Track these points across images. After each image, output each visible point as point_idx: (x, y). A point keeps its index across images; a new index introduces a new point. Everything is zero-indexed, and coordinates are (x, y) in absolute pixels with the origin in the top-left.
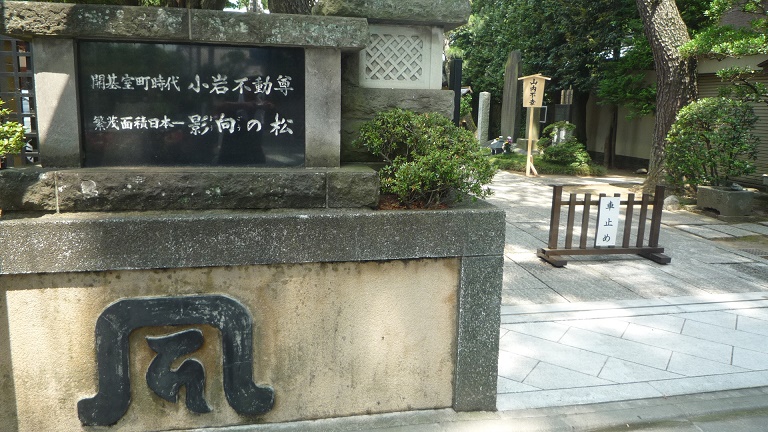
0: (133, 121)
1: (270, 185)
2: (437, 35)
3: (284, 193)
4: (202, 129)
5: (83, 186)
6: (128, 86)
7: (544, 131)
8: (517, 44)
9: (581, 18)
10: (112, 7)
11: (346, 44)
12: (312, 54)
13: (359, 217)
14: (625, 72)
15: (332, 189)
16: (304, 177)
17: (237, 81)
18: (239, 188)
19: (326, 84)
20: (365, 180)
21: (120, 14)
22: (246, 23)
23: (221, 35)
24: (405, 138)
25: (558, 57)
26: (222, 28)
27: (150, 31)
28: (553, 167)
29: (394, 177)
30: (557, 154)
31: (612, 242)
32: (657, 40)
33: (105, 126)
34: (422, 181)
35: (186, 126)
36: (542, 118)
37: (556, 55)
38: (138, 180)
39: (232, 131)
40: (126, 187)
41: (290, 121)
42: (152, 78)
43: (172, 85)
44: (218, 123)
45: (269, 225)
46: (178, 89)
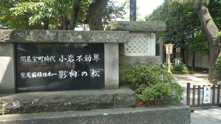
0: (36, 74)
1: (91, 100)
2: (153, 36)
3: (97, 103)
4: (64, 76)
5: (14, 104)
6: (35, 61)
7: (173, 61)
8: (161, 35)
9: (182, 27)
10: (28, 30)
11: (121, 41)
12: (107, 45)
13: (129, 113)
14: (197, 42)
15: (117, 100)
16: (105, 96)
17: (78, 57)
18: (78, 101)
19: (113, 56)
20: (130, 96)
21: (31, 33)
22: (81, 35)
23: (71, 40)
24: (144, 77)
25: (175, 38)
26: (72, 37)
27: (43, 39)
28: (177, 71)
29: (141, 94)
30: (177, 67)
31: (209, 102)
32: (209, 32)
33: (25, 76)
34: (154, 96)
35: (57, 75)
36: (171, 57)
37: (174, 37)
38: (37, 100)
39: (76, 76)
40: (31, 103)
41: (99, 72)
42: (44, 57)
43: (52, 60)
44: (70, 73)
45: (91, 118)
46: (55, 61)
